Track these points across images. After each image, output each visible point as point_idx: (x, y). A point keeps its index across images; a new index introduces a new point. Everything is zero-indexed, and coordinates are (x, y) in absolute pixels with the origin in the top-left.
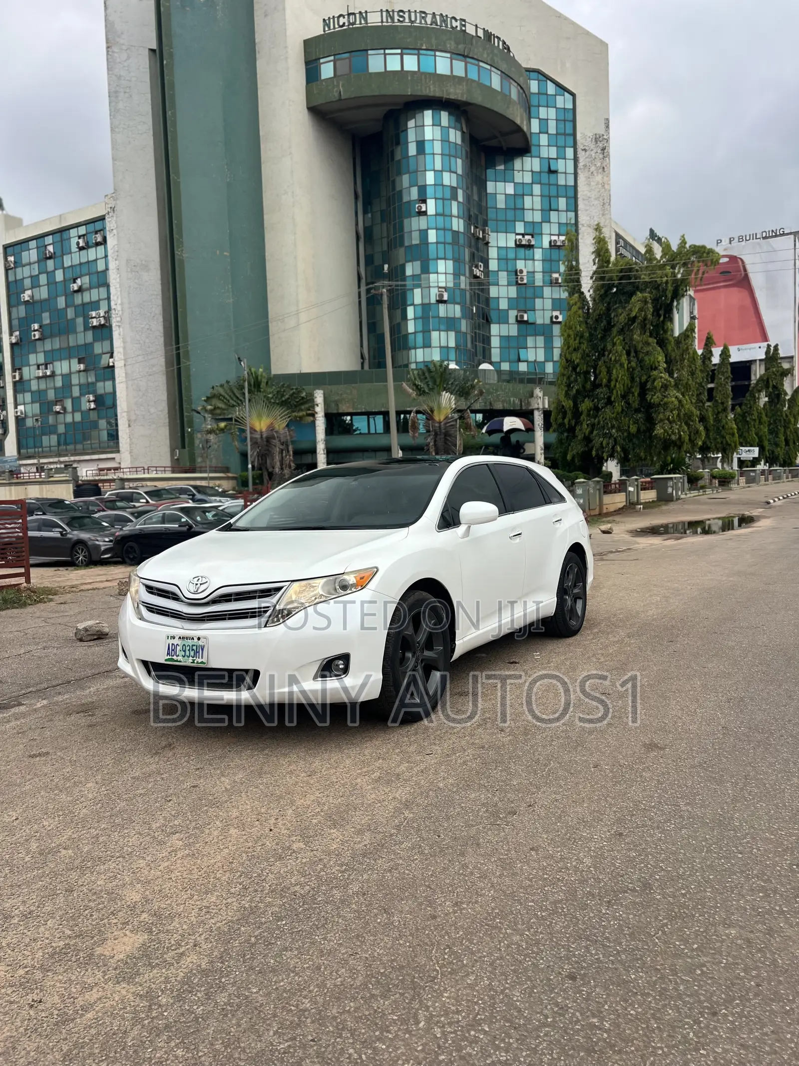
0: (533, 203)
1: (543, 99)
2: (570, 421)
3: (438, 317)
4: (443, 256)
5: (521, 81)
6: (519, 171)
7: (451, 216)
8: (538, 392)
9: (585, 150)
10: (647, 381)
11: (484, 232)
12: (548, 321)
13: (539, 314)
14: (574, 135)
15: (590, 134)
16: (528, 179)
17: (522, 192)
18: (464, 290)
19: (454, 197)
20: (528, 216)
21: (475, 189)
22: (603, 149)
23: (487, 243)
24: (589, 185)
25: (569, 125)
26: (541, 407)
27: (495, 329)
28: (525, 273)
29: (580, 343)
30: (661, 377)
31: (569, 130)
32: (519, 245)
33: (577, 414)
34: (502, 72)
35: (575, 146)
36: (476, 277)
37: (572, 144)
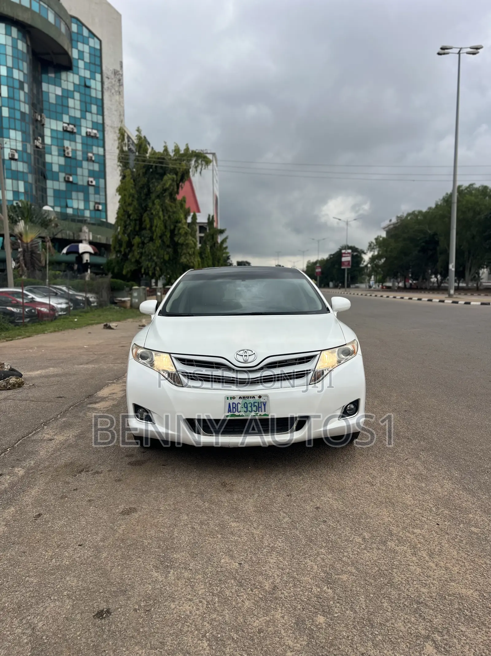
0: (74, 103)
1: (80, 38)
2: (125, 249)
3: (11, 169)
4: (14, 128)
5: (67, 21)
6: (65, 81)
7: (20, 101)
8: (85, 229)
9: (108, 78)
10: (174, 229)
11: (41, 117)
12: (85, 184)
13: (80, 178)
14: (101, 66)
15: (111, 69)
16: (71, 87)
17: (67, 95)
18: (30, 154)
19: (22, 88)
20: (72, 113)
21: (35, 85)
22: (119, 80)
23: (43, 125)
24: (111, 101)
25: (98, 60)
26: (87, 238)
27: (49, 183)
28: (70, 150)
29: (133, 201)
30: (184, 228)
31: (98, 62)
32: (65, 131)
33: (130, 245)
34: (55, 12)
35: (101, 73)
36: (37, 147)
37: (99, 71)
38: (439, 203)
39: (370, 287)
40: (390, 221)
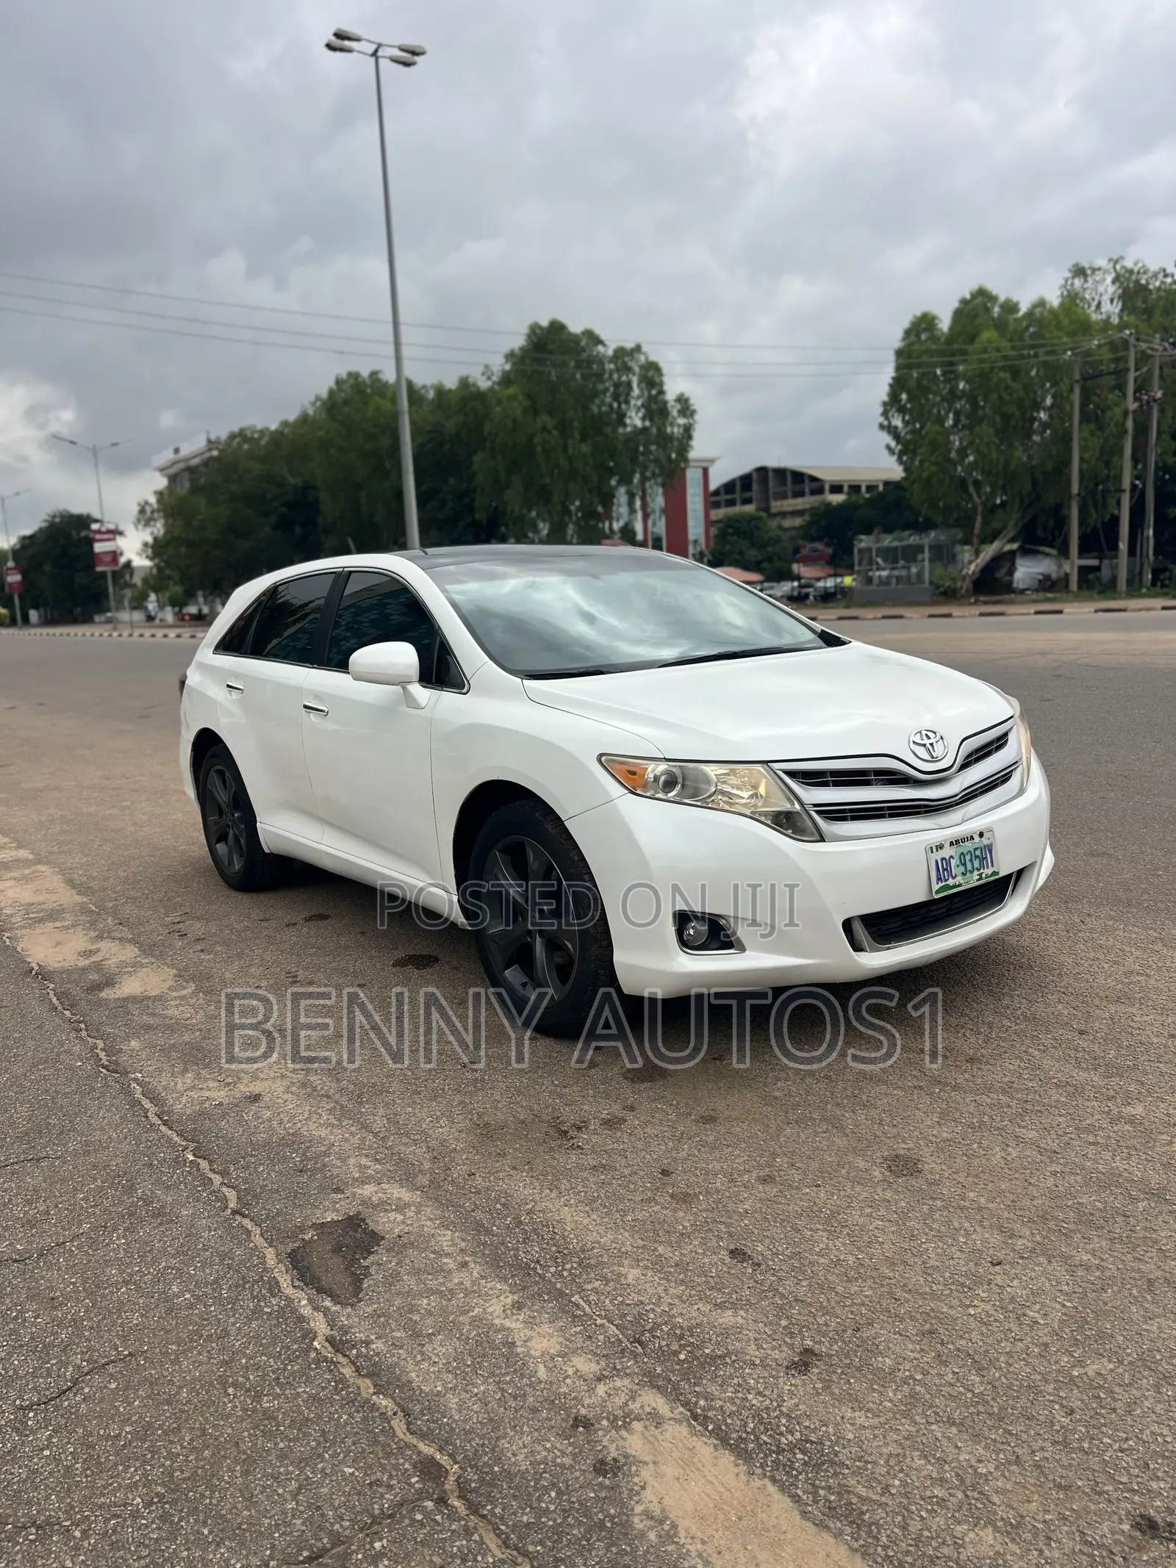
38: (311, 412)
39: (150, 618)
40: (177, 451)
